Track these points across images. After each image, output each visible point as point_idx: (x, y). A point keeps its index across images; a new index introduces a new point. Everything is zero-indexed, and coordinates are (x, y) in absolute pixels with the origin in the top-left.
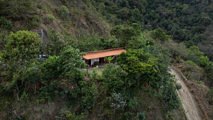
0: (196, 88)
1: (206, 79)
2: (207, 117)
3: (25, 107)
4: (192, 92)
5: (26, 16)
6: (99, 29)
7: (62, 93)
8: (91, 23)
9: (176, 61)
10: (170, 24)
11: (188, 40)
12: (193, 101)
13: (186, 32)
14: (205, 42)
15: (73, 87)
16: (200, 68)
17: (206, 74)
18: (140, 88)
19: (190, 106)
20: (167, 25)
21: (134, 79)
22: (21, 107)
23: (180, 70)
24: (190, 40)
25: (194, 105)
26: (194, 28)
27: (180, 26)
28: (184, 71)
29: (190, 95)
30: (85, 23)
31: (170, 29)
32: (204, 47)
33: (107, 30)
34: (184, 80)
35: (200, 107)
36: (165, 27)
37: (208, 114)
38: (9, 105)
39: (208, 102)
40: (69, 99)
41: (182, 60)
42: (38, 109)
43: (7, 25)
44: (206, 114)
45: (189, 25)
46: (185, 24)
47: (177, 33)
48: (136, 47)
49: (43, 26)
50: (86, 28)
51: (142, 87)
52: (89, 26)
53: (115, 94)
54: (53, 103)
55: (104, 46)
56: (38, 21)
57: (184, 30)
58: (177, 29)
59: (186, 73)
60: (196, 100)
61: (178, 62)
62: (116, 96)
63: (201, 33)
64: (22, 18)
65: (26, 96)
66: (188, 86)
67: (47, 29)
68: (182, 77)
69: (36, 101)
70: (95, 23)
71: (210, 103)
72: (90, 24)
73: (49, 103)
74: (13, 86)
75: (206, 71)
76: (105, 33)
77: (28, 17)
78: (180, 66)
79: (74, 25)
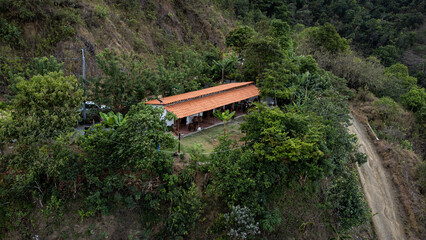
0: (396, 159)
1: (416, 135)
2: (415, 223)
3: (57, 224)
4: (387, 167)
5: (48, 12)
6: (202, 24)
7: (129, 199)
8: (185, 11)
9: (358, 96)
10: (351, 7)
11: (385, 44)
12: (387, 186)
13: (383, 25)
14: (420, 47)
15: (150, 185)
16: (407, 113)
17: (418, 126)
18: (288, 186)
19: (381, 198)
20: (344, 9)
21: (276, 171)
22: (48, 224)
23: (365, 117)
24: (391, 44)
25: (389, 195)
26: (401, 16)
27: (372, 12)
28: (373, 120)
29: (383, 173)
30: (172, 14)
31: (350, 20)
32: (418, 58)
33: (219, 28)
34: (373, 139)
35: (400, 200)
36: (339, 14)
37: (416, 215)
38: (24, 220)
39: (417, 190)
40: (144, 209)
41: (372, 96)
42: (82, 229)
43: (8, 33)
44: (412, 217)
45: (391, 9)
46: (382, 8)
47: (364, 28)
48: (280, 84)
49: (85, 32)
50: (173, 24)
51: (290, 185)
52: (181, 20)
53: (236, 208)
54: (113, 217)
55: (213, 72)
56: (73, 23)
57: (379, 21)
58: (365, 20)
59: (376, 123)
60: (395, 185)
61: (363, 99)
62: (240, 212)
63: (414, 28)
64: (39, 17)
65: (57, 204)
66: (379, 153)
67: (92, 41)
68: (368, 133)
69: (77, 212)
70: (192, 11)
71: (422, 192)
72: (181, 13)
73: (104, 217)
74: (31, 184)
75: (419, 119)
76: (214, 33)
77: (51, 14)
78: (367, 107)
79: (150, 19)
